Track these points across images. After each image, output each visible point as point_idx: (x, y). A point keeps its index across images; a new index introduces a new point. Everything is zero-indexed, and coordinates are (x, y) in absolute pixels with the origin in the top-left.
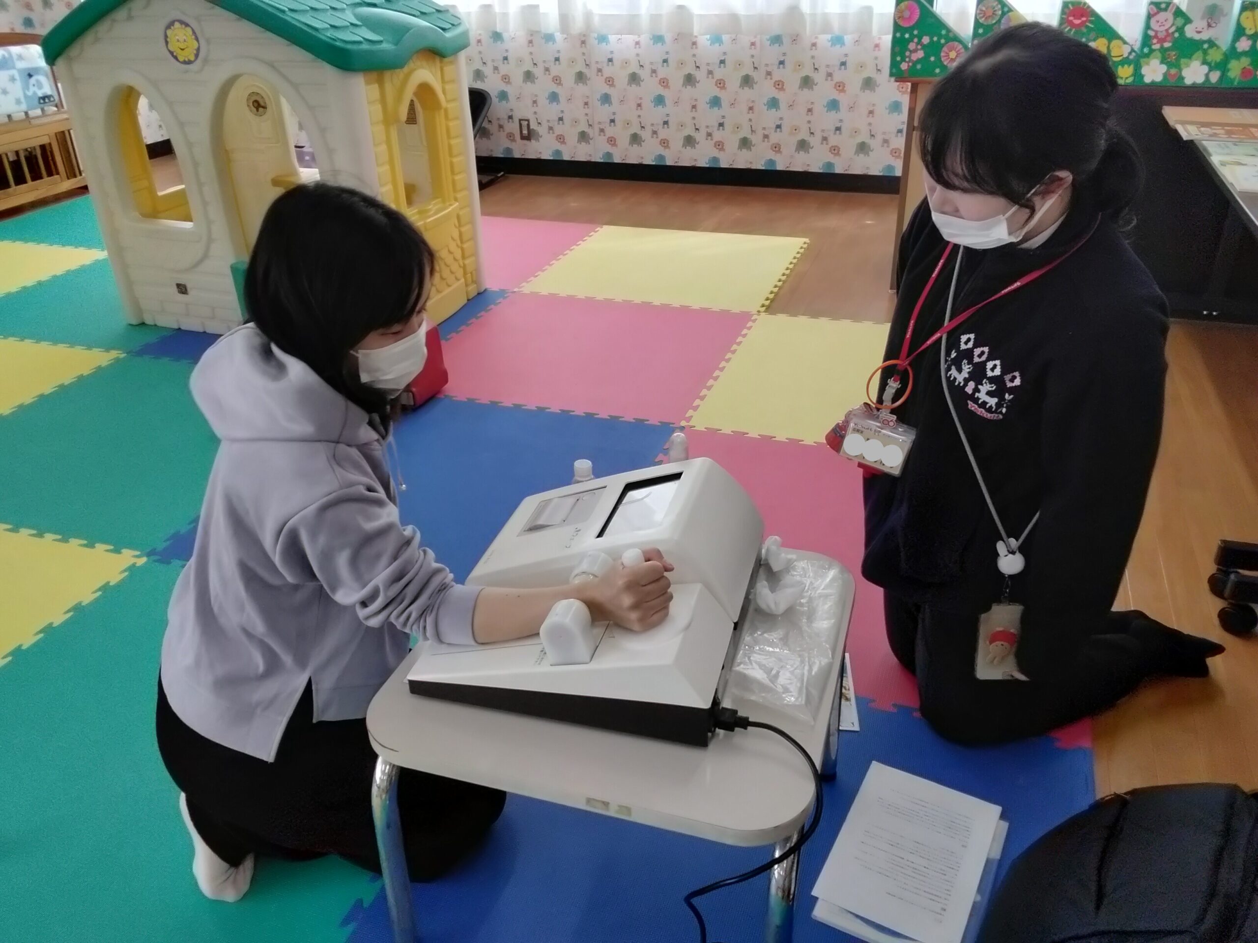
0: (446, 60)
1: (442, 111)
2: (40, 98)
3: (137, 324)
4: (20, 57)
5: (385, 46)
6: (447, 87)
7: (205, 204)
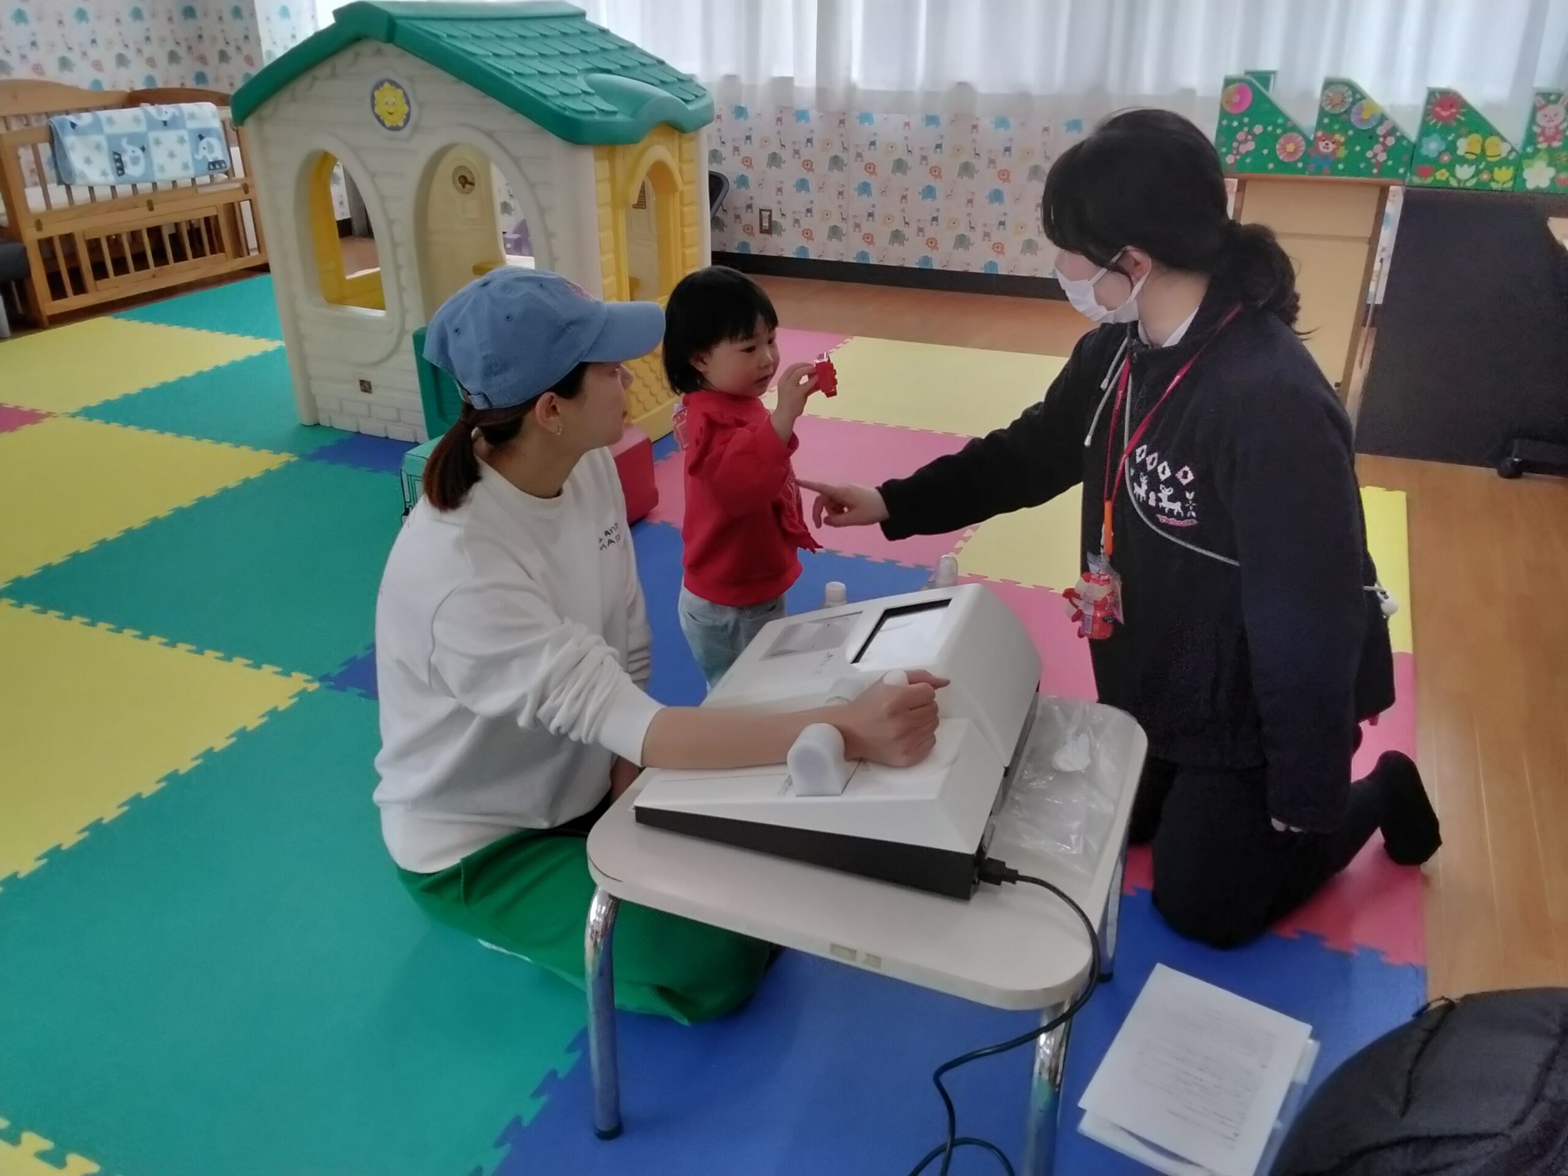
0: (685, 136)
1: (677, 195)
2: (210, 163)
3: (312, 424)
4: (192, 116)
5: (619, 118)
6: (685, 167)
7: (401, 290)
